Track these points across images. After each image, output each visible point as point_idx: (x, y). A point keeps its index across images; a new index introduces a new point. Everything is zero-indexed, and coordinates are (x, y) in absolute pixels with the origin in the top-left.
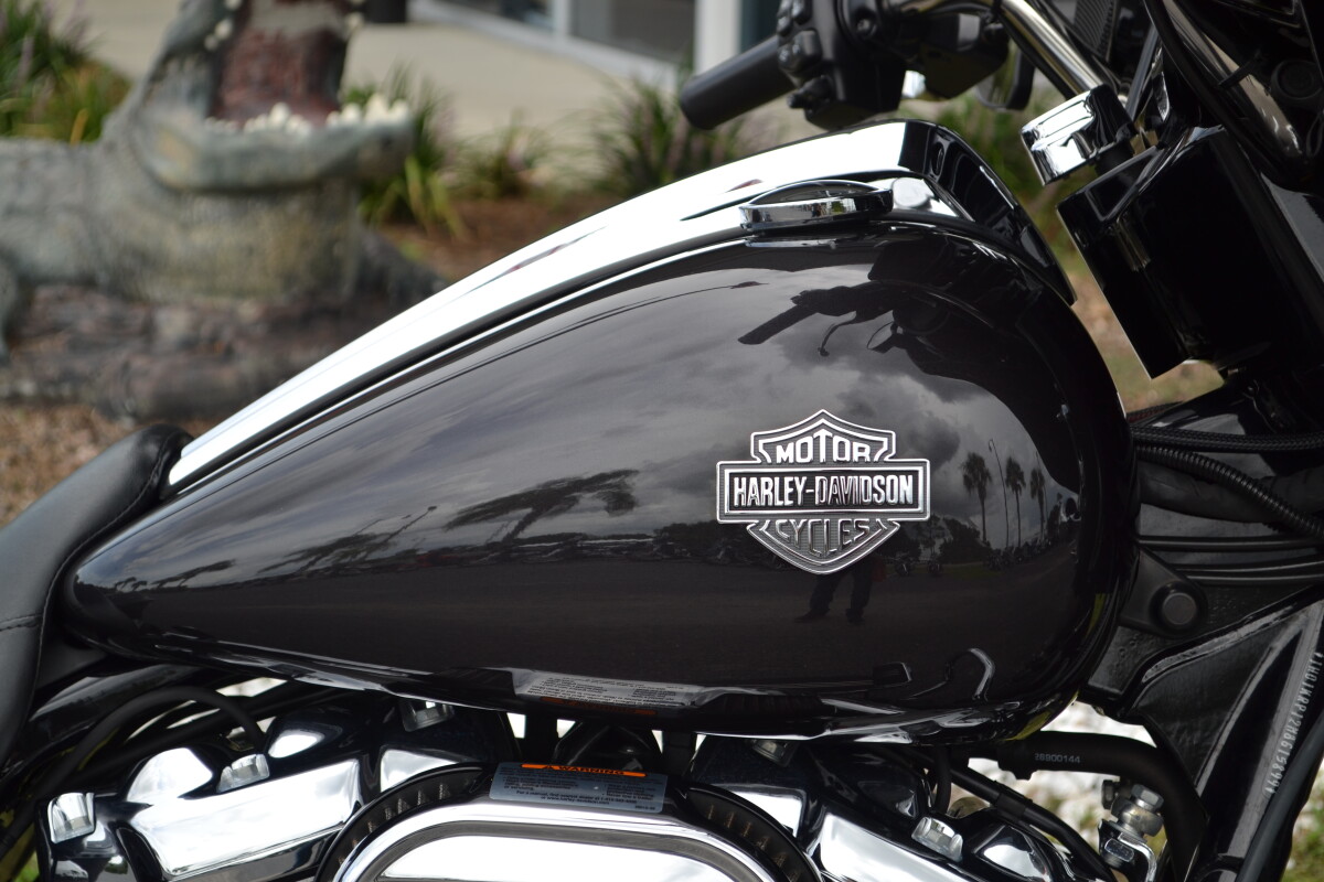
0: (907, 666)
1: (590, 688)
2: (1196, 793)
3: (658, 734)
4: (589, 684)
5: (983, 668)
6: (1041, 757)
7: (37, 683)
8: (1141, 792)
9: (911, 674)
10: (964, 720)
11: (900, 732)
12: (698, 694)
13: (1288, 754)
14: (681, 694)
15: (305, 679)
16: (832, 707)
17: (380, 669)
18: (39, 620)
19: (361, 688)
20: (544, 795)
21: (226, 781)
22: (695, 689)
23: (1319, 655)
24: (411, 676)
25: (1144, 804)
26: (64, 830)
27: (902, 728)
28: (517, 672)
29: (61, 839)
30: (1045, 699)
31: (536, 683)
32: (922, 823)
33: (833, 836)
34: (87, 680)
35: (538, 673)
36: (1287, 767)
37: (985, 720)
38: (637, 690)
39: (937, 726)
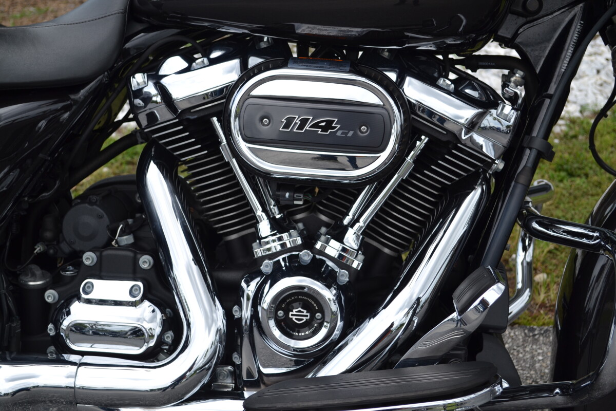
0: (435, 20)
1: (322, 30)
2: (536, 72)
3: (344, 51)
4: (322, 28)
5: (462, 21)
6: (481, 63)
7: (125, 35)
8: (517, 71)
9: (436, 23)
10: (454, 41)
11: (432, 45)
12: (361, 31)
13: (570, 57)
14: (355, 31)
15: (220, 30)
16: (408, 36)
17: (245, 25)
18: (125, 11)
19: (241, 32)
20: (307, 66)
21: (193, 67)
22: (359, 30)
23: (582, 22)
24: (258, 27)
25: (518, 75)
26: (137, 86)
27: (433, 43)
28: (296, 25)
29: (136, 89)
30: (484, 35)
31: (303, 29)
32: (439, 80)
33: (408, 86)
34: (142, 34)
35: (303, 25)
36: (569, 62)
37: (462, 41)
38: (339, 30)
39: (446, 43)
